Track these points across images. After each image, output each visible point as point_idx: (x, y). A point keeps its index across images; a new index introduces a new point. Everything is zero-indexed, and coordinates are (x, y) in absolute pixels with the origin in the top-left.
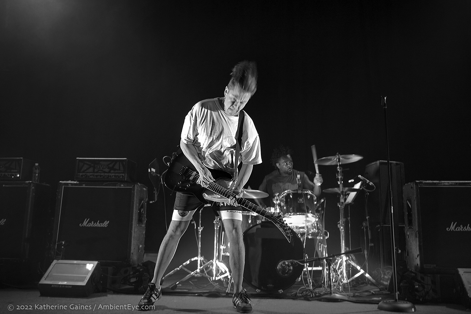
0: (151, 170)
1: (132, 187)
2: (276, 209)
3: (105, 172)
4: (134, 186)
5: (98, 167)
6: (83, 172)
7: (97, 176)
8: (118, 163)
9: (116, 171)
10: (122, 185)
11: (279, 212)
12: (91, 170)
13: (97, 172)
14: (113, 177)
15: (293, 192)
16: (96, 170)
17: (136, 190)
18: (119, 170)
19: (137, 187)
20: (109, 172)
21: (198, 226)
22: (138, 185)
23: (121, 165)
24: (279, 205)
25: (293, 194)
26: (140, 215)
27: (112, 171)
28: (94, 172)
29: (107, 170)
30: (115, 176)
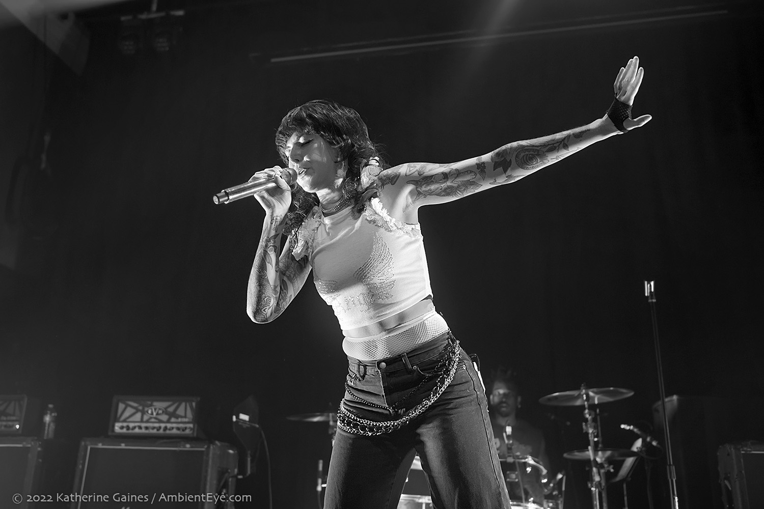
0: (238, 417)
1: (203, 449)
3: (160, 421)
4: (208, 448)
5: (150, 412)
6: (125, 421)
7: (147, 428)
9: (180, 420)
10: (188, 446)
12: (138, 416)
13: (147, 421)
14: (176, 430)
16: (146, 418)
17: (211, 455)
18: (185, 417)
19: (214, 449)
20: (168, 421)
22: (216, 445)
23: (188, 408)
27: (173, 420)
28: (142, 421)
29: (164, 417)
30: (178, 429)
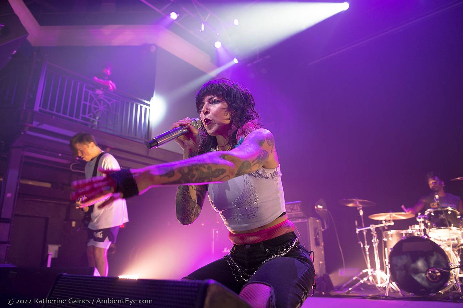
0: (317, 207)
1: (306, 221)
2: (420, 226)
4: (308, 220)
8: (296, 205)
10: (300, 220)
11: (424, 228)
14: (294, 215)
15: (434, 210)
17: (309, 223)
18: (297, 209)
20: (291, 212)
21: (364, 245)
22: (311, 219)
24: (424, 222)
25: (434, 212)
26: (316, 239)
27: (293, 211)
30: (295, 214)
